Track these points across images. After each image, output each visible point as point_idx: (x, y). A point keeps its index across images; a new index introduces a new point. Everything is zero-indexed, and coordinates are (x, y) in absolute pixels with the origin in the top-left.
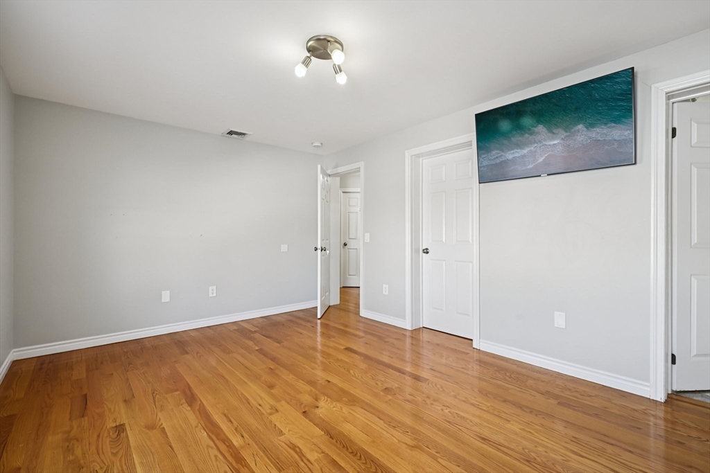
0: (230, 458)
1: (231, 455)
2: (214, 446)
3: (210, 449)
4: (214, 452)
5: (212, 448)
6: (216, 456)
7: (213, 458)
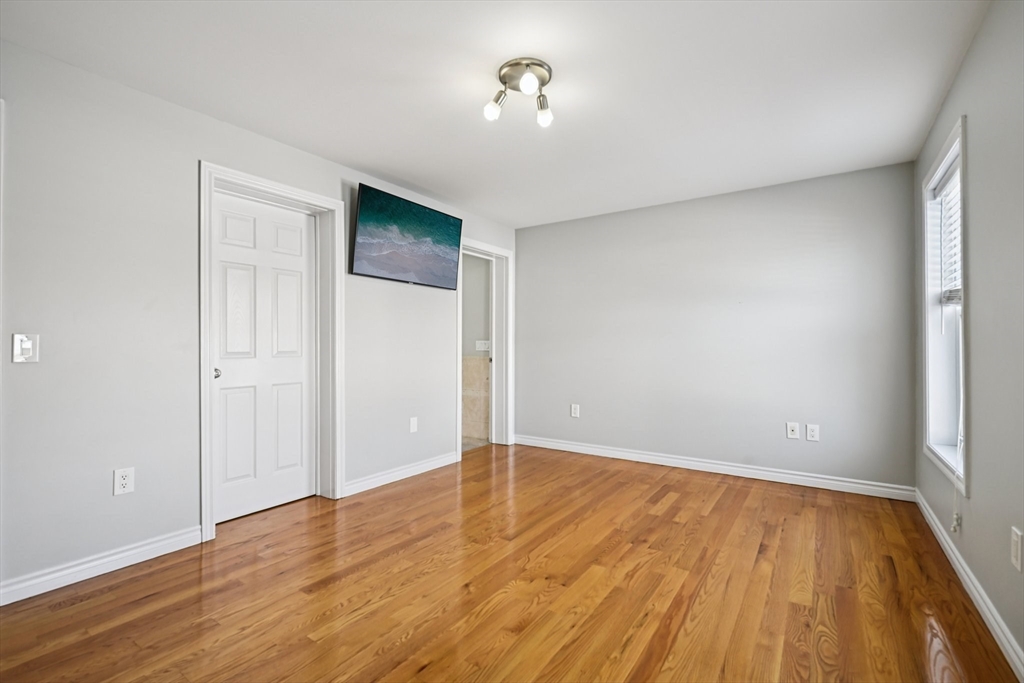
0: (684, 609)
1: (679, 610)
2: (682, 630)
3: (689, 631)
4: (688, 625)
5: (685, 630)
6: (692, 620)
7: (697, 621)
